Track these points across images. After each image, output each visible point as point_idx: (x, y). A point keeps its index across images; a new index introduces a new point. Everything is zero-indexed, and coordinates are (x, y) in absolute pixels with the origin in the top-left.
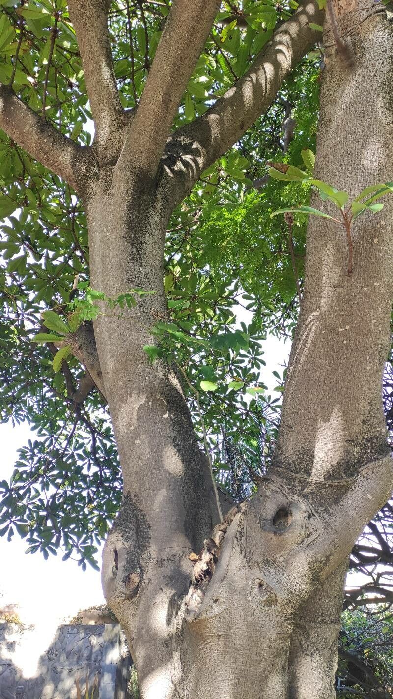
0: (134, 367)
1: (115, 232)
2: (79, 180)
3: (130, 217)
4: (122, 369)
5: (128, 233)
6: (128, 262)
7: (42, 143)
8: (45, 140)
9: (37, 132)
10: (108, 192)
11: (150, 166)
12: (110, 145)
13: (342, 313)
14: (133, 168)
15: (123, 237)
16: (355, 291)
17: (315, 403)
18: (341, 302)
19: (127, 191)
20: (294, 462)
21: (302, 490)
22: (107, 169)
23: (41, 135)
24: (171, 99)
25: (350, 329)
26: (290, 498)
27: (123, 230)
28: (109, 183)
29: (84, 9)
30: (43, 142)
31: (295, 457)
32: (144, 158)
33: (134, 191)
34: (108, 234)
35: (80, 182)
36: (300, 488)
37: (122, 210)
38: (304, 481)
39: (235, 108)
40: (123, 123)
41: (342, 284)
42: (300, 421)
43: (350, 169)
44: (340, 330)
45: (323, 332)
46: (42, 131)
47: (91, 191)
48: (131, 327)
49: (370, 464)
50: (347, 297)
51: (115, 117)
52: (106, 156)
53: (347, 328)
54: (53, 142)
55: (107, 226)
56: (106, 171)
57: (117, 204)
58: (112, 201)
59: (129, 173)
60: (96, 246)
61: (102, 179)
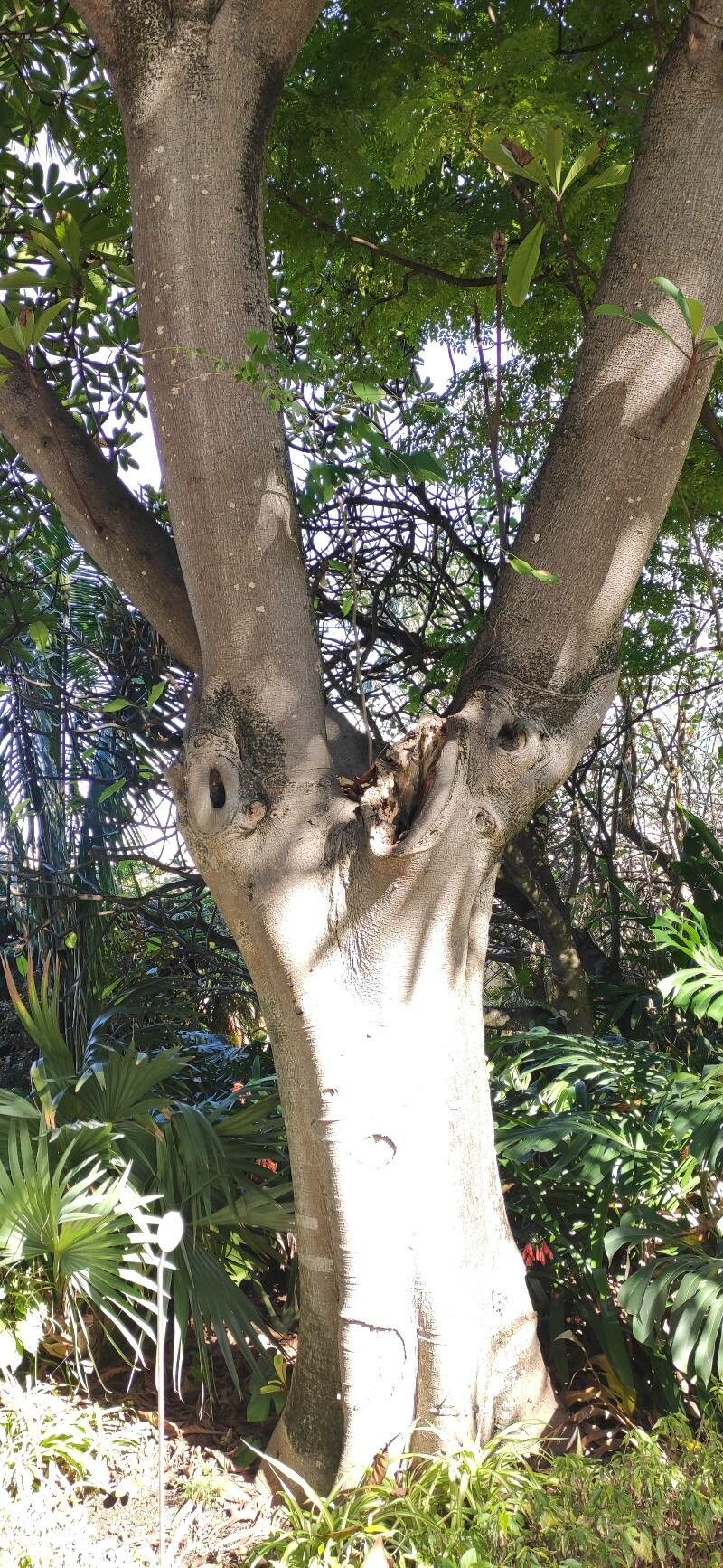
1: (221, 192)
2: (125, 28)
5: (244, 202)
6: (247, 268)
13: (639, 477)
14: (263, 56)
15: (237, 209)
16: (662, 449)
17: (571, 594)
18: (641, 460)
19: (246, 103)
20: (523, 667)
21: (531, 704)
22: (198, 29)
25: (641, 502)
26: (516, 713)
27: (237, 194)
28: (199, 64)
31: (526, 662)
32: (284, 40)
33: (258, 107)
34: (205, 192)
35: (126, 31)
36: (528, 701)
38: (535, 693)
41: (648, 436)
42: (543, 615)
43: (695, 260)
44: (630, 500)
45: (608, 499)
49: (604, 677)
50: (649, 456)
53: (639, 499)
55: (201, 171)
56: (194, 31)
57: (223, 126)
58: (210, 115)
59: (252, 64)
60: (170, 208)
61: (181, 46)
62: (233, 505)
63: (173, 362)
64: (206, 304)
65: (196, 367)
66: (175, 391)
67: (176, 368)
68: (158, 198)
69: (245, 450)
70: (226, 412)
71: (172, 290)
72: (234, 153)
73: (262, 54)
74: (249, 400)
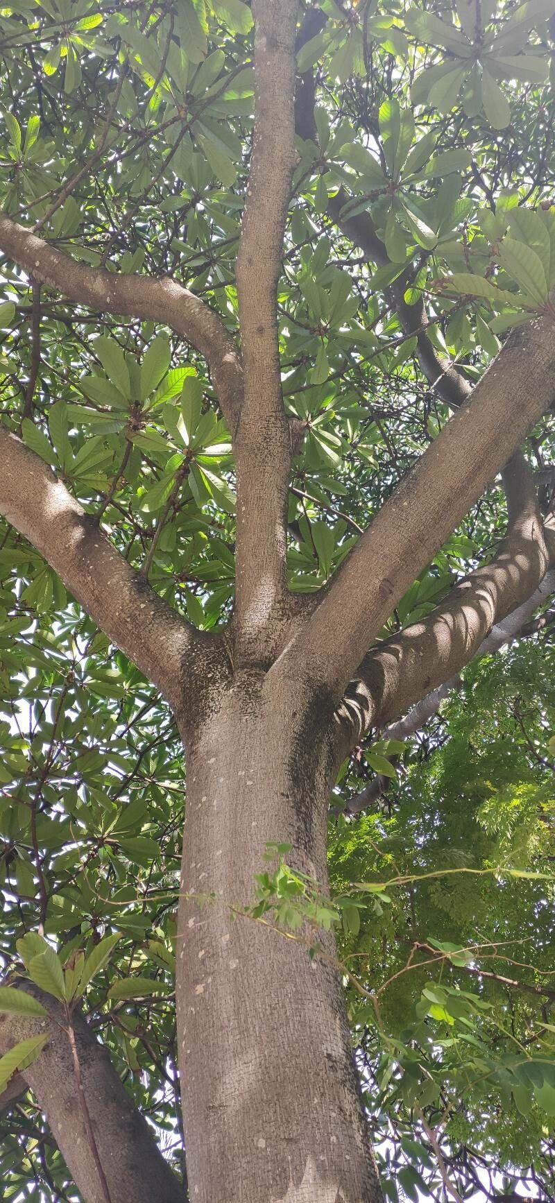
0: (302, 1100)
1: (266, 781)
2: (191, 682)
3: (295, 760)
4: (268, 1102)
5: (291, 789)
7: (136, 609)
8: (142, 606)
9: (130, 589)
10: (249, 710)
11: (337, 683)
12: (263, 637)
14: (310, 680)
15: (283, 794)
19: (295, 714)
22: (253, 672)
23: (136, 597)
24: (393, 589)
27: (282, 781)
28: (252, 695)
29: (267, 442)
30: (138, 608)
32: (330, 668)
33: (307, 717)
34: (249, 783)
35: (191, 684)
37: (281, 743)
39: (421, 654)
40: (291, 609)
46: (140, 591)
47: (211, 704)
48: (297, 991)
51: (280, 597)
52: (254, 653)
54: (156, 611)
55: (247, 768)
56: (250, 675)
57: (272, 732)
58: (260, 726)
59: (300, 685)
60: (215, 803)
61: (238, 687)
62: (262, 1143)
63: (201, 954)
64: (242, 882)
65: (225, 954)
66: (200, 989)
67: (203, 961)
68: (204, 799)
69: (282, 1055)
70: (258, 1005)
71: (209, 877)
72: (280, 750)
73: (309, 677)
74: (289, 987)
